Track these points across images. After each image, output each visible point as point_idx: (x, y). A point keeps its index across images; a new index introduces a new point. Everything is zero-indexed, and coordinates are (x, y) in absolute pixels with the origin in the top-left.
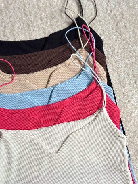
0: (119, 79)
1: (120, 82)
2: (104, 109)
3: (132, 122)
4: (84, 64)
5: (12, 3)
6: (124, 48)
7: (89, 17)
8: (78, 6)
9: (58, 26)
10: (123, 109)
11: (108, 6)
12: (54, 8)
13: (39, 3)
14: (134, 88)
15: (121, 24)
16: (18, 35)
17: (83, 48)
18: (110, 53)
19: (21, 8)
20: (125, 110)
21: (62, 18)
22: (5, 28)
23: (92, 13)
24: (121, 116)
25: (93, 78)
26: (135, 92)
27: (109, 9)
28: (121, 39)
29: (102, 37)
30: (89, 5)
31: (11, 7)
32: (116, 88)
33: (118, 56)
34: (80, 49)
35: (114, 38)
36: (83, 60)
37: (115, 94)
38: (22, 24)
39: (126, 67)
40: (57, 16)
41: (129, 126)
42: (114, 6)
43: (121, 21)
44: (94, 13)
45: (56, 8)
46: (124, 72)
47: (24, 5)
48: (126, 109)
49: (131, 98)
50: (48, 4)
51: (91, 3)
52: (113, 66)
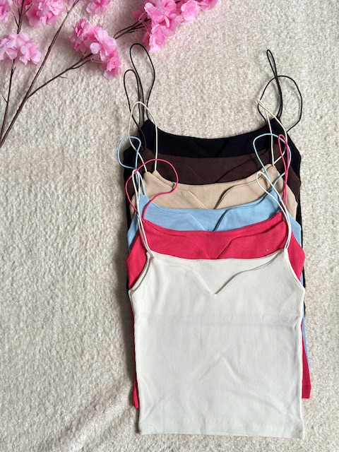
0: (312, 215)
1: (314, 219)
2: (286, 250)
3: (317, 273)
4: (271, 187)
5: (186, 77)
6: (328, 174)
7: (289, 120)
8: (278, 99)
9: (244, 124)
10: (309, 255)
11: (319, 107)
12: (243, 96)
13: (224, 86)
14: (329, 231)
15: (331, 139)
16: (188, 127)
17: (274, 163)
18: (308, 177)
19: (197, 87)
20: (311, 256)
21: (252, 113)
22: (171, 113)
23: (294, 115)
24: (304, 264)
25: (279, 208)
26: (329, 236)
27: (319, 112)
28: (326, 159)
29: (301, 153)
30: (293, 101)
31: (184, 84)
32: (306, 226)
33: (317, 183)
34: (269, 165)
35: (318, 156)
36: (270, 181)
37: (304, 234)
38: (195, 113)
39: (325, 200)
40: (245, 109)
41: (312, 278)
42: (326, 110)
43: (332, 135)
44: (297, 116)
45: (246, 98)
46: (321, 206)
47: (202, 83)
48: (314, 256)
49: (323, 243)
50: (235, 89)
51: (297, 100)
52: (308, 194)
